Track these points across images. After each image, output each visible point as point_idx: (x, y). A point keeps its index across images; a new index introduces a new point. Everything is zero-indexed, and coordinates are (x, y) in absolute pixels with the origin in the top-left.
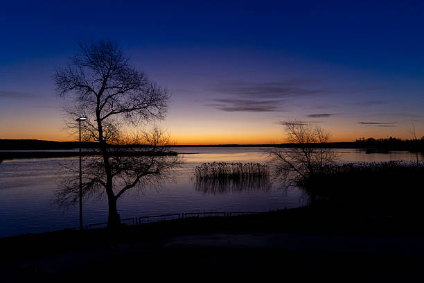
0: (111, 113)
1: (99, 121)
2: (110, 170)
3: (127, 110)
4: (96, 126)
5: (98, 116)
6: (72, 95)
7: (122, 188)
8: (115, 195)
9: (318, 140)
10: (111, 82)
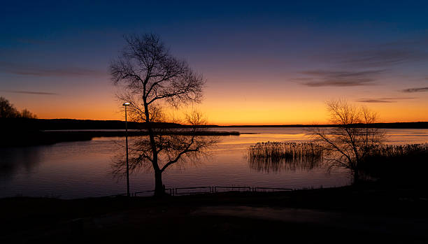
0: (156, 98)
1: (146, 105)
2: (155, 148)
3: (170, 95)
4: (143, 110)
5: (145, 101)
6: (124, 83)
7: (166, 163)
8: (161, 169)
9: (364, 120)
10: (155, 71)
